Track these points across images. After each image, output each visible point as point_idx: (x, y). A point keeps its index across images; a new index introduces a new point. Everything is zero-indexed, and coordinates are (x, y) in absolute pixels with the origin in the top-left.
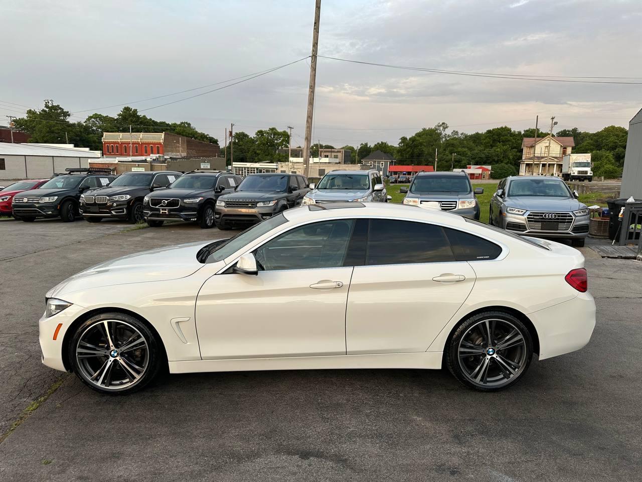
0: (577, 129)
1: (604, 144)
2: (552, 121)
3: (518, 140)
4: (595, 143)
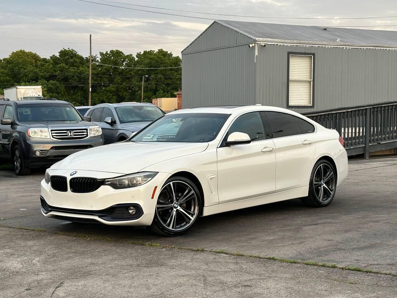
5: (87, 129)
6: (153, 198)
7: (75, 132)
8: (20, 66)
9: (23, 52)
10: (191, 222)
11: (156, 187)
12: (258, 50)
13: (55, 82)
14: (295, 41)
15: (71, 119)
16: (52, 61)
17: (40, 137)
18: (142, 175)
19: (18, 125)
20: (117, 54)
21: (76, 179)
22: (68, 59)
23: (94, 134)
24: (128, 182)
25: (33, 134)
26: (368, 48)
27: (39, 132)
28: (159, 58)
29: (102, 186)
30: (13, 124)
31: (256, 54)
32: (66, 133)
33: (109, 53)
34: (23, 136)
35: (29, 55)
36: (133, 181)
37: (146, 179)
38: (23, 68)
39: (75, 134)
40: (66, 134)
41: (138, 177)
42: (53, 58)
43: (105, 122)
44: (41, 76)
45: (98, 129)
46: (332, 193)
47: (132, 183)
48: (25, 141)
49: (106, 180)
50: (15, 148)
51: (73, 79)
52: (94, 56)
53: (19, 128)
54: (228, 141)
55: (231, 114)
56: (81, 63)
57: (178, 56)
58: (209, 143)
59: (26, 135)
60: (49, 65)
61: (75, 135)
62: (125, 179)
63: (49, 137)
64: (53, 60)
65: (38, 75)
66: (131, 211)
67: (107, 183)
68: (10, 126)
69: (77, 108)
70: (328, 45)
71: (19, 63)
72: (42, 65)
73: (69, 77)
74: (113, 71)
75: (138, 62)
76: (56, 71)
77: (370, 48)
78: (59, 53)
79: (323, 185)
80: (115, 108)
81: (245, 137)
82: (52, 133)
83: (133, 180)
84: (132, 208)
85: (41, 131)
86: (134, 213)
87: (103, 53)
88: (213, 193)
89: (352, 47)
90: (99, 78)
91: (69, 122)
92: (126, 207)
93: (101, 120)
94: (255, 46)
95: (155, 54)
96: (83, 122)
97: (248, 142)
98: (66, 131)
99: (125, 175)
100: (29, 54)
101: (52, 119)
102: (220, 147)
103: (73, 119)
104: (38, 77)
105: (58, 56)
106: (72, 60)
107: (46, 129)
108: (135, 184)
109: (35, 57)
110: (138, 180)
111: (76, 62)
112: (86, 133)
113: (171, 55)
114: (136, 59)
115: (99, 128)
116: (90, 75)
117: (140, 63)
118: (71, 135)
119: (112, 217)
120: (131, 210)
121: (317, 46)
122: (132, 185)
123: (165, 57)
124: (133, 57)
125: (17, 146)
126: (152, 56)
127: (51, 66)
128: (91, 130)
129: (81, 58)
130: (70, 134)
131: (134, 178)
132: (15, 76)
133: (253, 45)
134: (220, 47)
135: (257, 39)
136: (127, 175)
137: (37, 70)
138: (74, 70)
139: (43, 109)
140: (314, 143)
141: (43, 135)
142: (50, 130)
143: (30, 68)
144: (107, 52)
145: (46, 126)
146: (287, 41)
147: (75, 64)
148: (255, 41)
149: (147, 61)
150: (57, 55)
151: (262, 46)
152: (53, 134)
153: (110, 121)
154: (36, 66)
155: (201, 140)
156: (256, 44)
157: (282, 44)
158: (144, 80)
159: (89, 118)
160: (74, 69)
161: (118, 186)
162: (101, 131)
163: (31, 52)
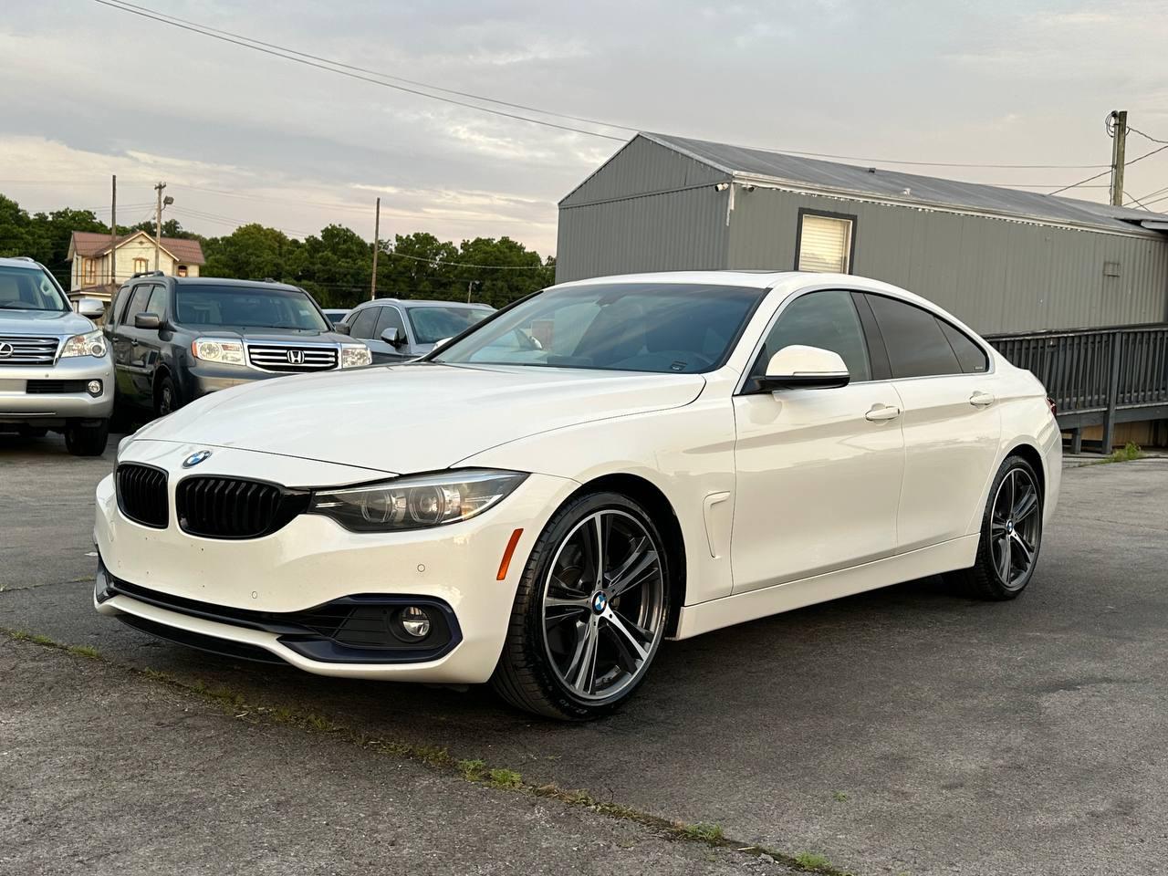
0: (176, 223)
1: (252, 267)
2: (160, 193)
3: (40, 237)
4: (232, 263)
5: (335, 350)
6: (501, 577)
7: (306, 355)
8: (250, 251)
9: (257, 228)
10: (640, 666)
11: (518, 533)
12: (735, 197)
13: (311, 283)
14: (817, 186)
15: (302, 326)
16: (307, 247)
17: (220, 360)
18: (465, 480)
19: (175, 331)
20: (426, 240)
21: (202, 482)
22: (338, 243)
23: (353, 363)
24: (407, 507)
25: (203, 352)
26: (970, 213)
27: (221, 348)
28: (501, 252)
29: (301, 518)
30: (163, 329)
31: (732, 206)
32: (285, 355)
33: (411, 237)
34: (182, 356)
35: (268, 235)
36: (428, 506)
37: (481, 499)
38: (255, 254)
39: (307, 359)
40: (285, 358)
41: (446, 487)
42: (312, 241)
43: (383, 339)
44: (287, 272)
45: (364, 351)
46: (1030, 556)
47: (423, 510)
48: (184, 369)
49: (319, 494)
50: (164, 383)
51: (345, 280)
52: (386, 241)
53: (178, 338)
54: (768, 373)
55: (768, 290)
56: (360, 253)
57: (535, 252)
58: (706, 375)
59: (189, 352)
60: (302, 253)
61: (306, 362)
62: (393, 493)
63: (242, 362)
64: (310, 245)
65: (282, 268)
66: (411, 625)
67: (320, 505)
68: (157, 331)
69: (325, 311)
70: (885, 200)
71: (248, 246)
72: (291, 252)
73: (337, 276)
74: (418, 269)
75: (462, 256)
76: (313, 264)
77: (973, 213)
78: (322, 231)
79: (1010, 533)
80: (408, 310)
81: (828, 362)
82: (250, 354)
83: (426, 499)
84: (415, 611)
85: (225, 347)
86: (422, 633)
87: (401, 237)
88: (717, 557)
89: (936, 209)
90: (392, 283)
91: (297, 331)
92: (393, 607)
93: (373, 335)
94: (729, 189)
95: (495, 245)
96: (331, 334)
97: (840, 382)
98: (285, 351)
99: (396, 478)
100: (268, 232)
101: (257, 323)
102: (742, 394)
103: (307, 327)
104: (281, 273)
105: (321, 239)
106: (345, 247)
107: (237, 343)
108: (433, 515)
109: (278, 238)
110: (447, 499)
111: (353, 251)
112: (334, 359)
113: (521, 248)
114: (461, 251)
115: (366, 349)
116: (374, 276)
117: (466, 259)
118: (296, 361)
119: (334, 643)
120: (413, 618)
121: (862, 200)
122: (419, 520)
123: (511, 251)
124: (454, 248)
125: (167, 379)
126: (488, 249)
127: (306, 254)
128: (345, 352)
129: (362, 244)
130: (293, 359)
131: (431, 492)
132: (240, 268)
133: (726, 186)
134: (646, 191)
135: (735, 172)
136: (402, 477)
137: (281, 261)
138: (346, 265)
139: (241, 300)
140: (995, 402)
141: (228, 355)
142: (246, 345)
143: (267, 256)
144: (408, 236)
145: (238, 335)
146: (799, 183)
147: (350, 254)
148: (729, 178)
149: (479, 256)
150: (319, 236)
151: (745, 189)
152: (253, 356)
153: (393, 339)
154: (280, 254)
155: (673, 365)
156: (732, 186)
157: (788, 189)
158: (472, 290)
159: (345, 328)
160: (348, 263)
161: (367, 517)
162: (370, 356)
163: (272, 229)
